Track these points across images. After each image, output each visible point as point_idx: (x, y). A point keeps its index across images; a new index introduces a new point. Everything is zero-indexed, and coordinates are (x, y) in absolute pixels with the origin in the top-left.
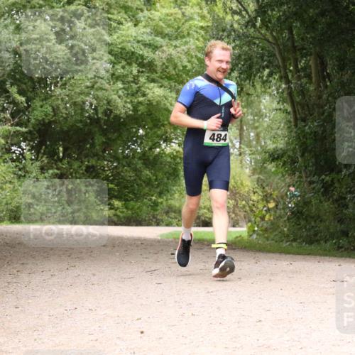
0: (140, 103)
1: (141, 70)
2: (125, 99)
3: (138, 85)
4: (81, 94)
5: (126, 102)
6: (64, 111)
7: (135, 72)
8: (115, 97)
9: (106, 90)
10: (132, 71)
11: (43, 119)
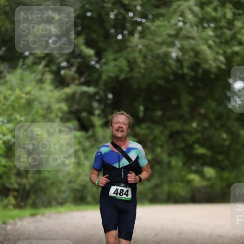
0: (236, 53)
1: (237, 12)
2: (216, 49)
3: (233, 32)
4: (162, 44)
5: (217, 53)
6: (142, 65)
7: (229, 15)
8: (204, 47)
9: (193, 38)
10: (225, 13)
11: (117, 76)
